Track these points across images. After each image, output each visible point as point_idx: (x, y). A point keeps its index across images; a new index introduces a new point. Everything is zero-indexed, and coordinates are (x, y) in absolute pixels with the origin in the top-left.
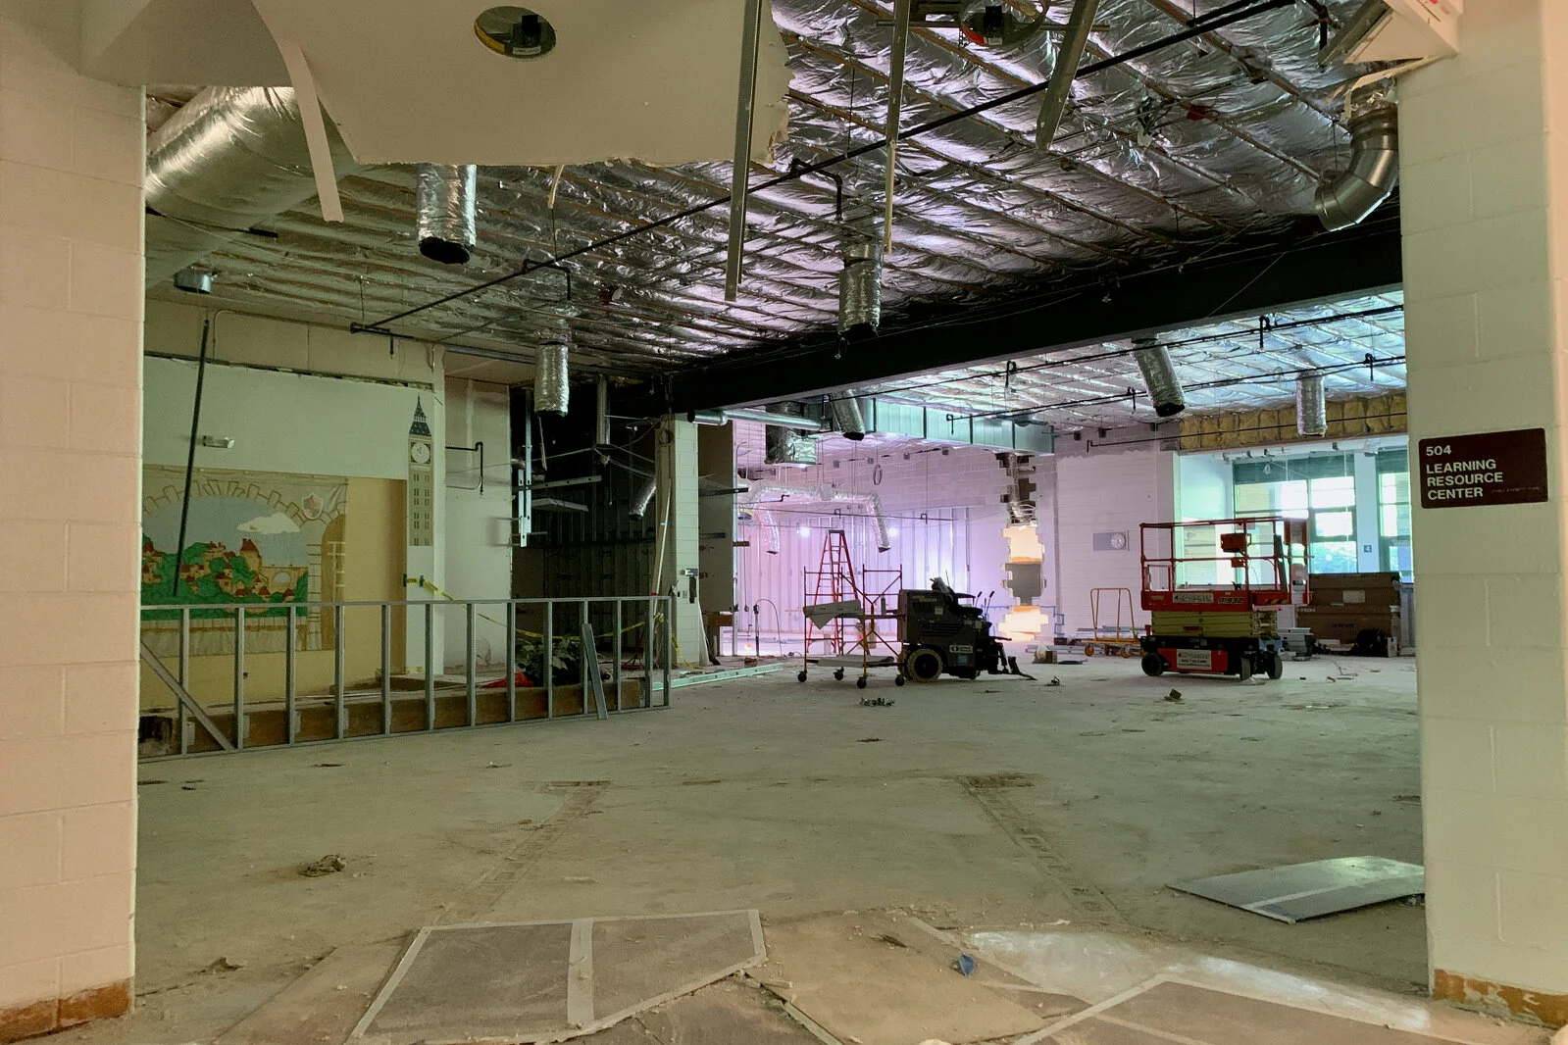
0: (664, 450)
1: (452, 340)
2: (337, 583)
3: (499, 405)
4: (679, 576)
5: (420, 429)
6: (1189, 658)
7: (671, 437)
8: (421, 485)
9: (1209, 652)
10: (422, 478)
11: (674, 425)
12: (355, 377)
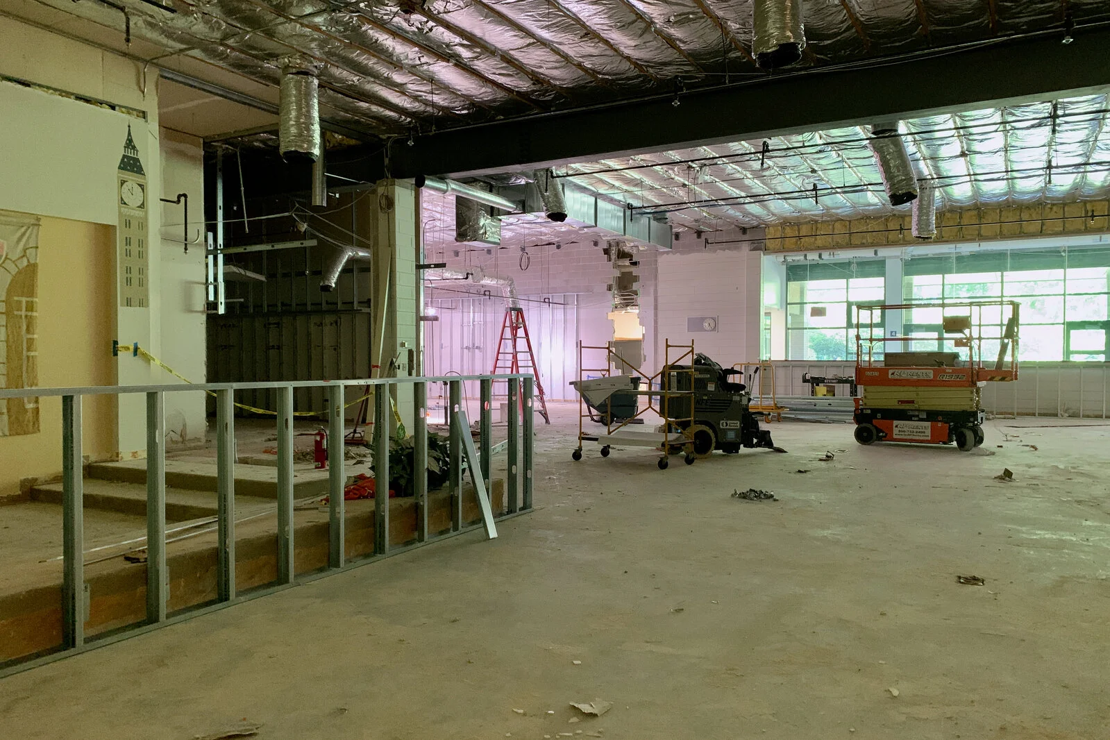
0: (382, 217)
1: (170, 62)
2: (29, 350)
3: (192, 158)
4: (399, 349)
5: (131, 165)
6: (905, 429)
7: (390, 203)
8: (134, 233)
9: (928, 424)
10: (134, 223)
11: (394, 191)
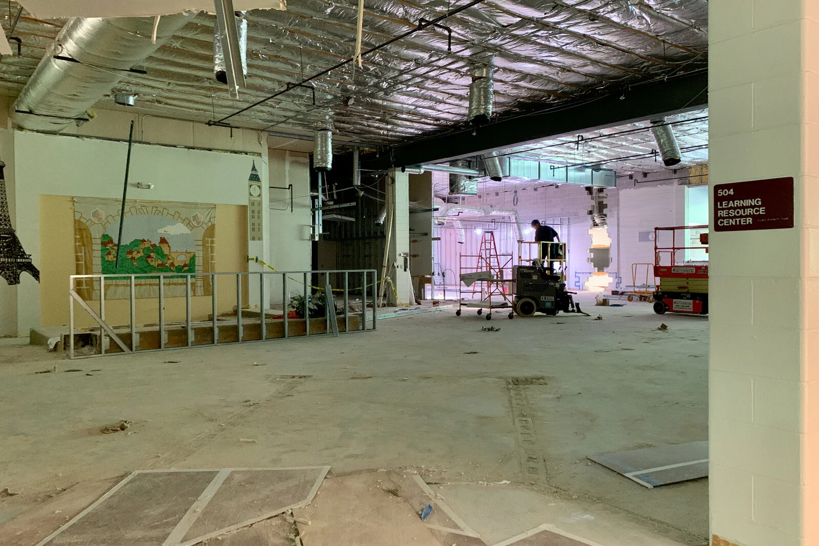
0: (390, 188)
1: (271, 129)
2: (212, 260)
3: (304, 164)
4: (398, 257)
5: (255, 178)
6: (679, 304)
7: (393, 181)
8: (256, 208)
9: (691, 301)
10: (256, 204)
11: (395, 175)
12: (219, 150)
